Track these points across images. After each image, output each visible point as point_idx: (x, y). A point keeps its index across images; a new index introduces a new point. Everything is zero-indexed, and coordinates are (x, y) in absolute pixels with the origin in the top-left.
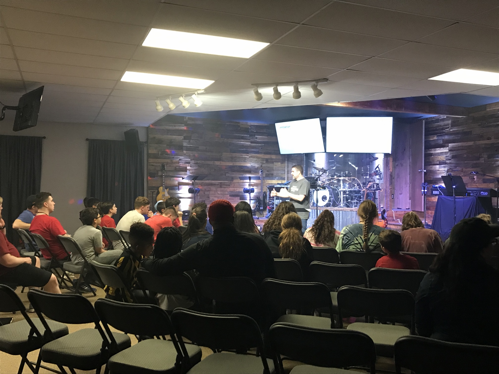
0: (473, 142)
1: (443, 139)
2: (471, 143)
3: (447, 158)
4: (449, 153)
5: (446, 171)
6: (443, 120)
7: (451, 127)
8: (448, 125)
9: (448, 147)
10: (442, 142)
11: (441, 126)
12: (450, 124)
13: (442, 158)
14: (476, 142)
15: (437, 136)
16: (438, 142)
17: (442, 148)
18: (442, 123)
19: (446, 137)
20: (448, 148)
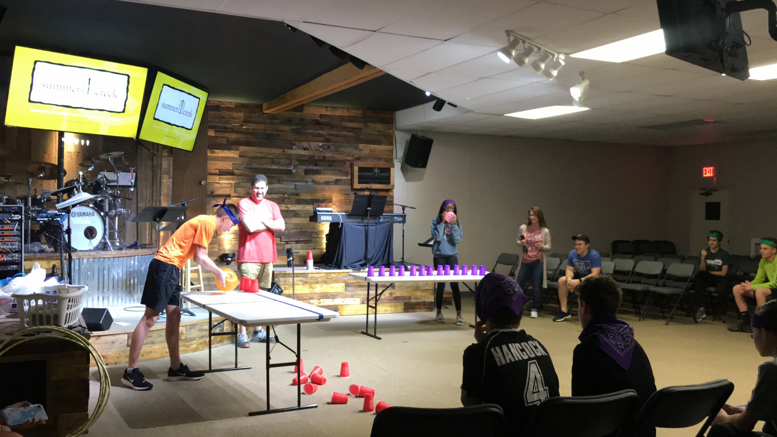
0: (282, 150)
1: (227, 138)
2: (279, 151)
3: (236, 166)
4: (238, 160)
5: (233, 185)
6: (229, 109)
7: (244, 122)
8: (239, 118)
9: (237, 149)
10: (225, 142)
11: (224, 118)
12: (243, 118)
13: (228, 166)
14: (286, 150)
15: (216, 131)
16: (217, 141)
17: (226, 151)
18: (225, 113)
19: (233, 136)
20: (238, 152)
